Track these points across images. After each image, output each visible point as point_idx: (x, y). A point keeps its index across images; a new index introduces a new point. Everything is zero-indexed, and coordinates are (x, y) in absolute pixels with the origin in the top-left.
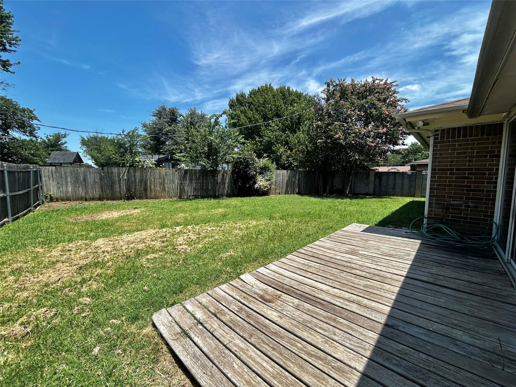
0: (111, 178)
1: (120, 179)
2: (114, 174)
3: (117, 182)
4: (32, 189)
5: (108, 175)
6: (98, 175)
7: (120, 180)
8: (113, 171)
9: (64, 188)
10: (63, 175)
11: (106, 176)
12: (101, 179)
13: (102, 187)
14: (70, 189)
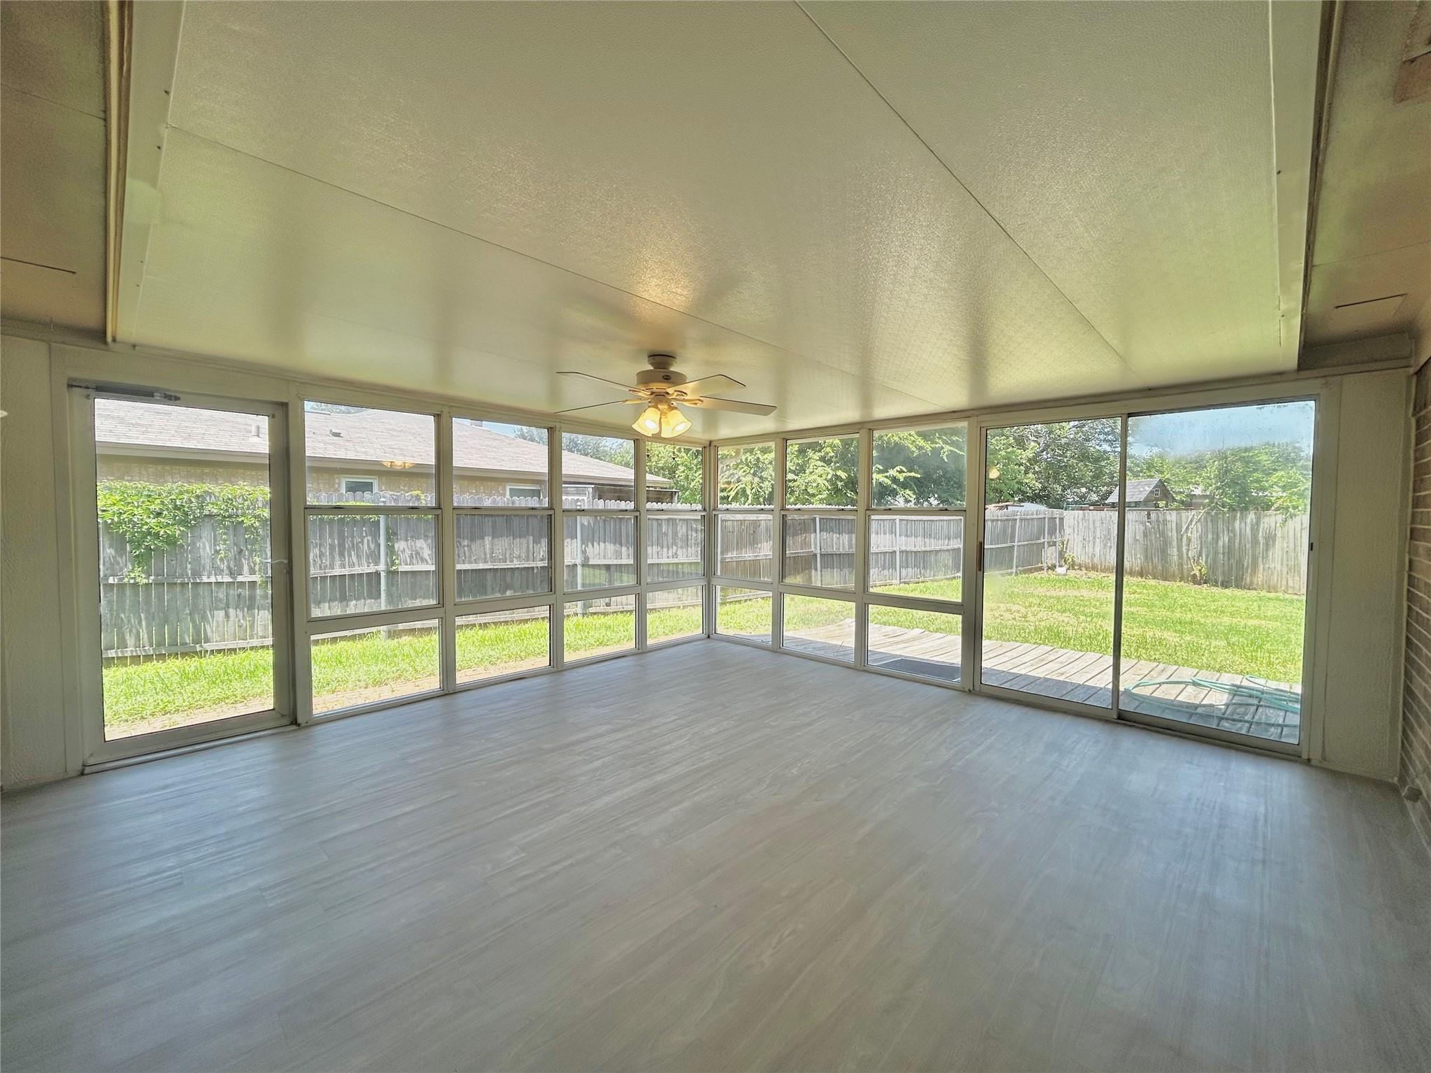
0: (1163, 534)
1: (1182, 536)
2: (1169, 526)
3: (1175, 543)
4: (1016, 544)
5: (1158, 526)
6: (1141, 526)
7: (1181, 539)
8: (1168, 518)
9: (1091, 549)
10: (1091, 526)
11: (1154, 528)
12: (1145, 535)
13: (1147, 550)
14: (1097, 550)
